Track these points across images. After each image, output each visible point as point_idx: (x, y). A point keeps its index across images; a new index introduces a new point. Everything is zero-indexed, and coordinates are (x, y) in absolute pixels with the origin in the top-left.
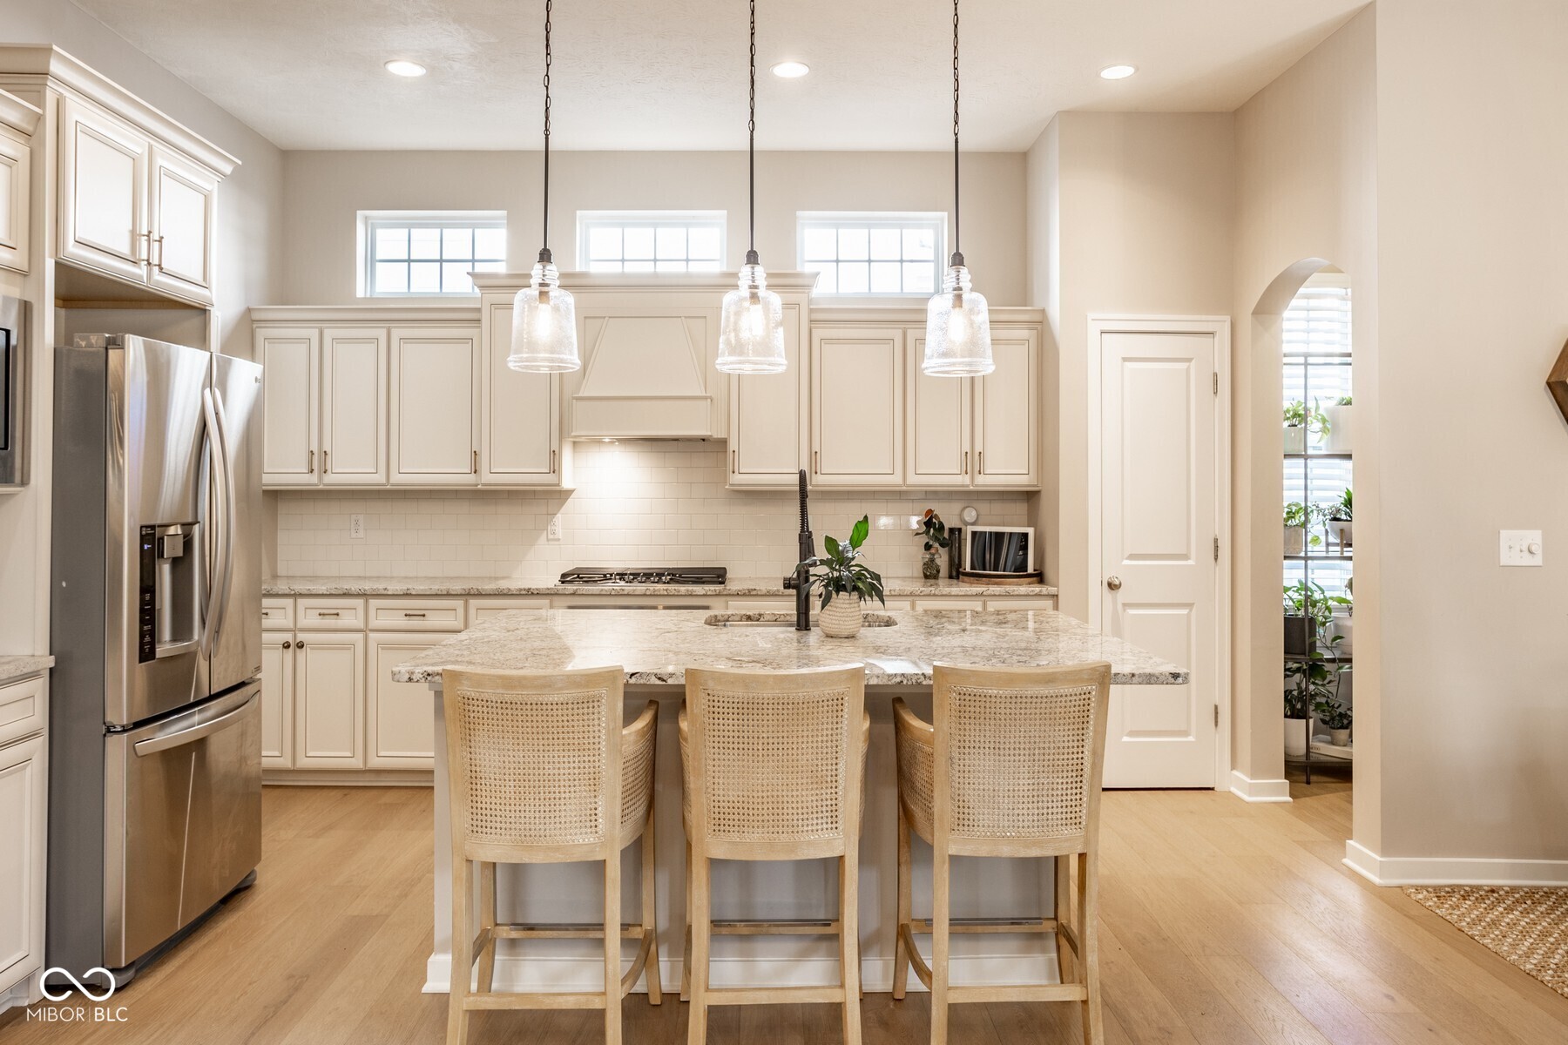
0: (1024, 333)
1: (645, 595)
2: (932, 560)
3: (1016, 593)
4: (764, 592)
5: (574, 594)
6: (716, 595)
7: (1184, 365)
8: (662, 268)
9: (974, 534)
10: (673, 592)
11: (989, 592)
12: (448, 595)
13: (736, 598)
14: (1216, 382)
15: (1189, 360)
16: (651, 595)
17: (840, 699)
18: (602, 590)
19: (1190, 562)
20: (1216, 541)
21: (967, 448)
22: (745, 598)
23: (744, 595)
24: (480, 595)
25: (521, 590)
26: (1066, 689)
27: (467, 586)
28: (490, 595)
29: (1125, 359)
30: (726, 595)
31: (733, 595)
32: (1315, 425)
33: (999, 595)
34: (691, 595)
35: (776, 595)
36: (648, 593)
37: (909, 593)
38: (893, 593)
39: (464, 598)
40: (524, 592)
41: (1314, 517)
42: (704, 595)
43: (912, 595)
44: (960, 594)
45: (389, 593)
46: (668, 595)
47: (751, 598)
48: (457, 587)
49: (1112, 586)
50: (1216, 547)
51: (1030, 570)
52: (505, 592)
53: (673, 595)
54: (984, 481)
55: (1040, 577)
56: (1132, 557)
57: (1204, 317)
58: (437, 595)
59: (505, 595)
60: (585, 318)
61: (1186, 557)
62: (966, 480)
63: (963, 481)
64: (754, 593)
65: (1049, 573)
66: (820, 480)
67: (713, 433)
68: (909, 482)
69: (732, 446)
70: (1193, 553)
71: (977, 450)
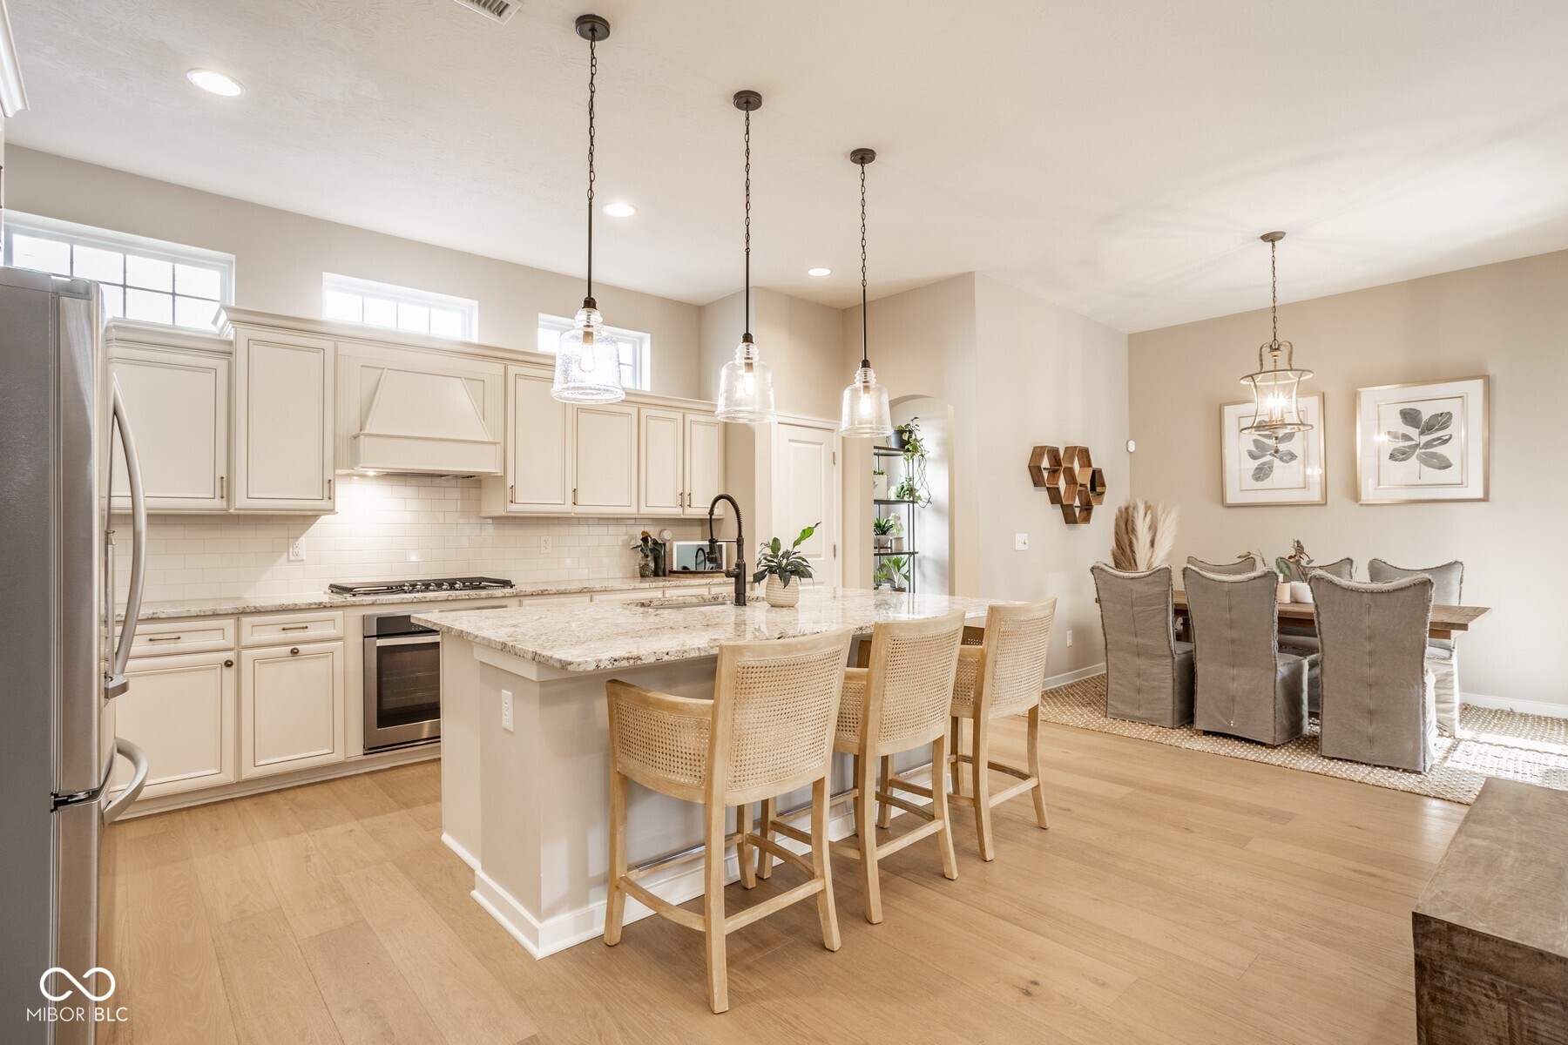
0: (715, 419)
1: (447, 600)
4: (555, 591)
5: (373, 604)
7: (818, 447)
9: (678, 546)
10: (475, 596)
12: (215, 615)
13: (532, 598)
14: (833, 458)
15: (821, 444)
16: (453, 600)
18: (403, 599)
19: (822, 559)
20: (835, 546)
21: (681, 490)
22: (538, 597)
23: (538, 595)
25: (311, 604)
28: (272, 611)
29: (790, 440)
30: (522, 596)
36: (450, 598)
39: (236, 617)
40: (314, 606)
46: (469, 599)
47: (543, 597)
48: (224, 606)
50: (834, 550)
51: (725, 568)
52: (291, 607)
54: (691, 512)
57: (829, 421)
58: (197, 616)
59: (291, 610)
60: (362, 366)
61: (819, 556)
62: (680, 511)
63: (677, 512)
64: (546, 592)
66: (578, 509)
67: (499, 471)
68: (641, 512)
69: (510, 482)
70: (823, 555)
71: (687, 492)
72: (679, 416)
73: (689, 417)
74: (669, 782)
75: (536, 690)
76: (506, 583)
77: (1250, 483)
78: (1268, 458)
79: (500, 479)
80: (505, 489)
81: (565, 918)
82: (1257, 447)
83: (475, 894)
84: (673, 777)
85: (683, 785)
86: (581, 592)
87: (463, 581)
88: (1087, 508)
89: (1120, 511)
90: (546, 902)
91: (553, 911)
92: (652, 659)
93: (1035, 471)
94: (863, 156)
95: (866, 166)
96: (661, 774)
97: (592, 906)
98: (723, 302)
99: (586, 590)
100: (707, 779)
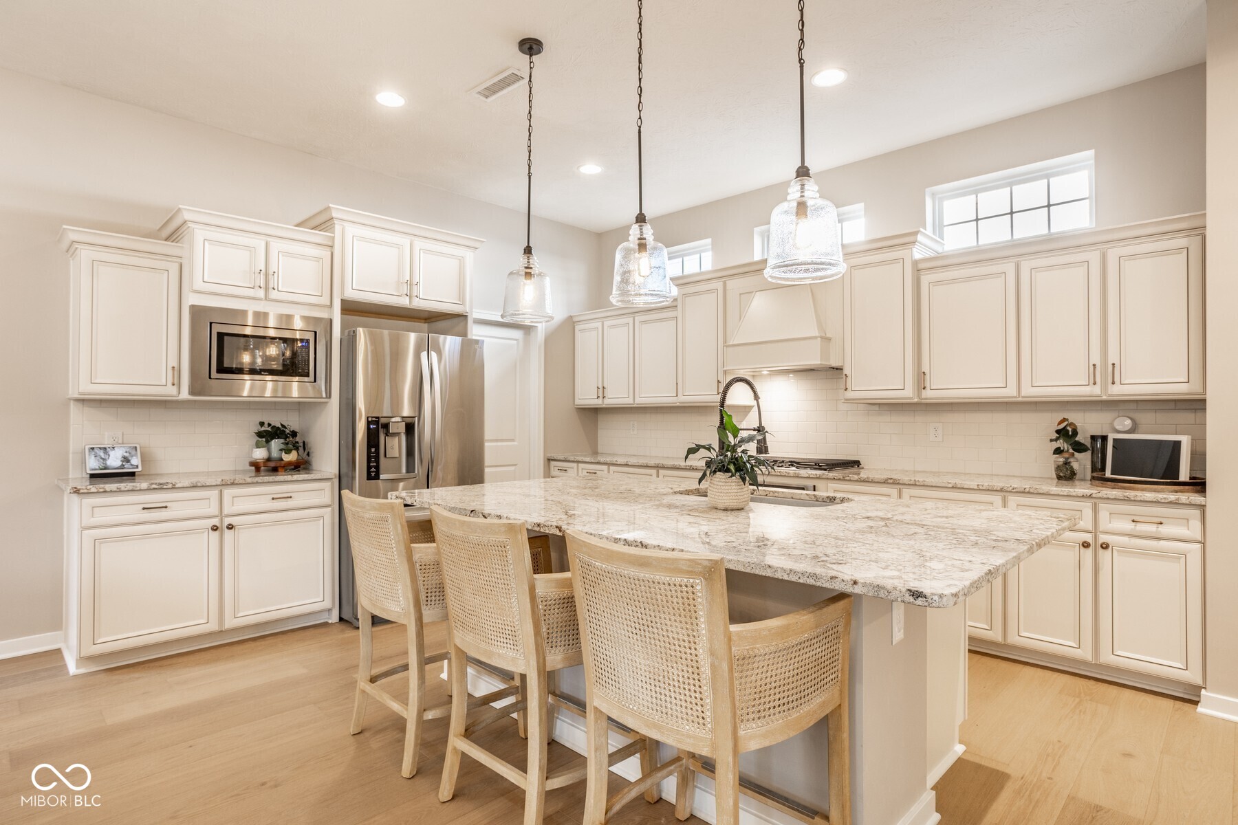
2: (1066, 463)
3: (1139, 499)
6: (817, 478)
9: (1115, 440)
11: (1100, 495)
12: (647, 467)
13: (834, 481)
21: (1096, 358)
22: (838, 482)
24: (664, 467)
27: (657, 462)
30: (825, 478)
31: (831, 479)
33: (1115, 499)
34: (798, 477)
35: (867, 481)
37: (999, 489)
38: (981, 487)
40: (688, 468)
42: (807, 477)
43: (1002, 490)
44: (1062, 493)
45: (618, 463)
46: (781, 476)
48: (652, 462)
51: (1184, 478)
53: (785, 476)
54: (1117, 391)
55: (1200, 486)
58: (641, 466)
59: (678, 468)
60: (740, 294)
62: (1096, 390)
68: (1023, 393)
69: (846, 370)
71: (1109, 361)
86: (885, 482)
99: (891, 481)
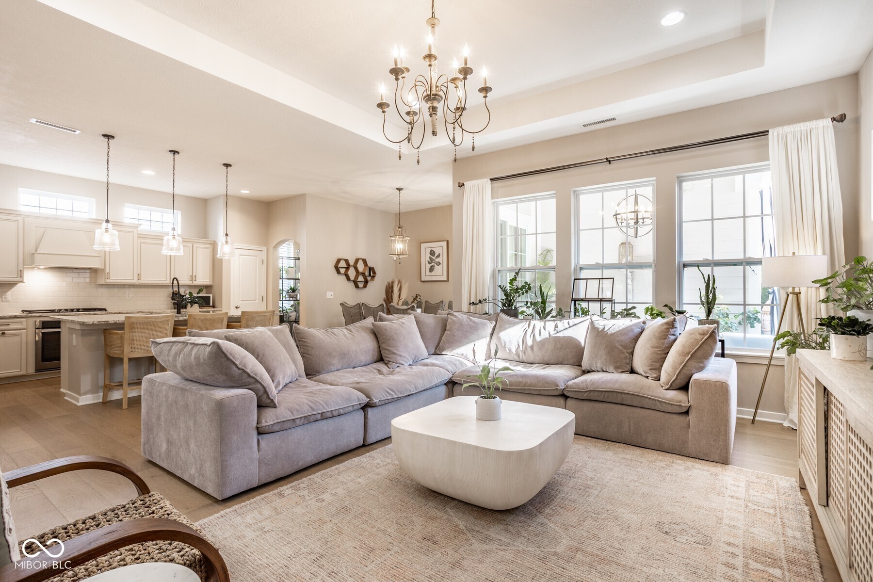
0: (209, 246)
5: (40, 316)
7: (255, 257)
8: (59, 213)
10: (88, 314)
14: (263, 262)
17: (224, 318)
19: (257, 302)
21: (191, 274)
26: (267, 314)
29: (240, 255)
32: (284, 272)
40: (13, 317)
41: (284, 292)
49: (237, 307)
50: (263, 298)
51: (211, 305)
54: (196, 283)
55: (214, 307)
56: (242, 301)
57: (260, 247)
60: (37, 227)
61: (255, 300)
62: (191, 282)
63: (190, 283)
65: (217, 304)
66: (140, 282)
67: (103, 267)
69: (107, 271)
70: (257, 300)
71: (194, 275)
72: (190, 245)
73: (195, 245)
74: (115, 353)
75: (80, 332)
76: (105, 310)
77: (428, 273)
78: (433, 264)
79: (103, 270)
80: (105, 274)
81: (89, 396)
82: (430, 259)
83: (66, 398)
84: (116, 352)
85: (118, 353)
87: (83, 309)
88: (366, 282)
89: (389, 283)
90: (82, 391)
91: (85, 394)
92: (113, 322)
93: (337, 268)
94: (227, 165)
95: (228, 168)
96: (113, 351)
97: (99, 394)
98: (216, 198)
100: (123, 351)
